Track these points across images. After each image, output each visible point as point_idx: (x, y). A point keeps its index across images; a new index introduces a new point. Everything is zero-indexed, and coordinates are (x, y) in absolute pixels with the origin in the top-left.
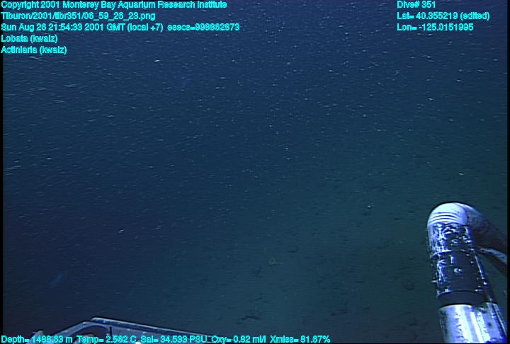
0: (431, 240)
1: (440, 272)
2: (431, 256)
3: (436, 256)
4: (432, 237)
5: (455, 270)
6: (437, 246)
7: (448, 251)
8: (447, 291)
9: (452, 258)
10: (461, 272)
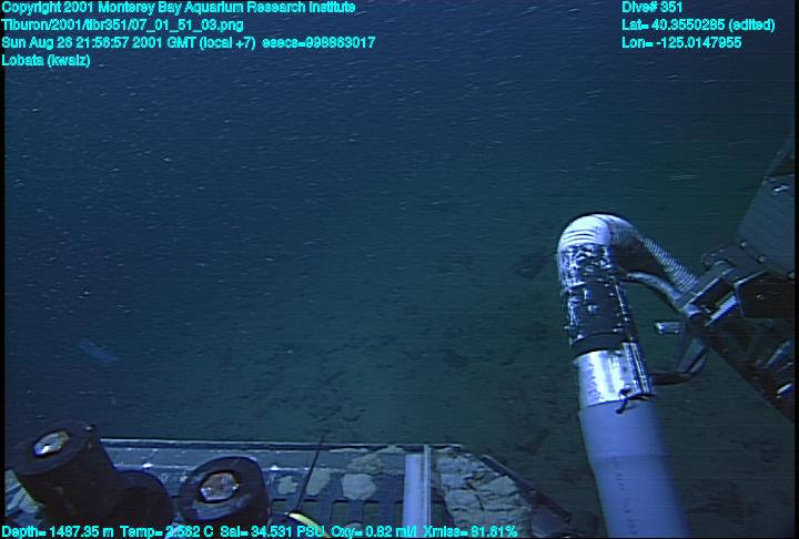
0: (560, 271)
1: (572, 313)
2: (561, 294)
3: (567, 293)
4: (562, 266)
5: (590, 308)
6: (567, 280)
7: (580, 283)
8: (580, 337)
9: (586, 293)
10: (597, 310)
